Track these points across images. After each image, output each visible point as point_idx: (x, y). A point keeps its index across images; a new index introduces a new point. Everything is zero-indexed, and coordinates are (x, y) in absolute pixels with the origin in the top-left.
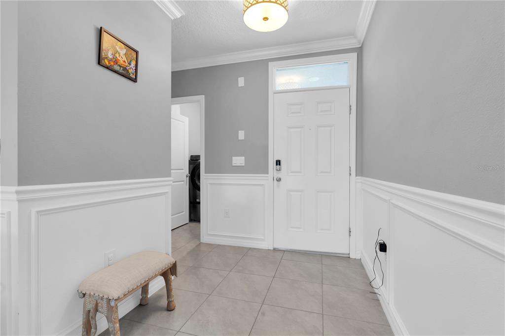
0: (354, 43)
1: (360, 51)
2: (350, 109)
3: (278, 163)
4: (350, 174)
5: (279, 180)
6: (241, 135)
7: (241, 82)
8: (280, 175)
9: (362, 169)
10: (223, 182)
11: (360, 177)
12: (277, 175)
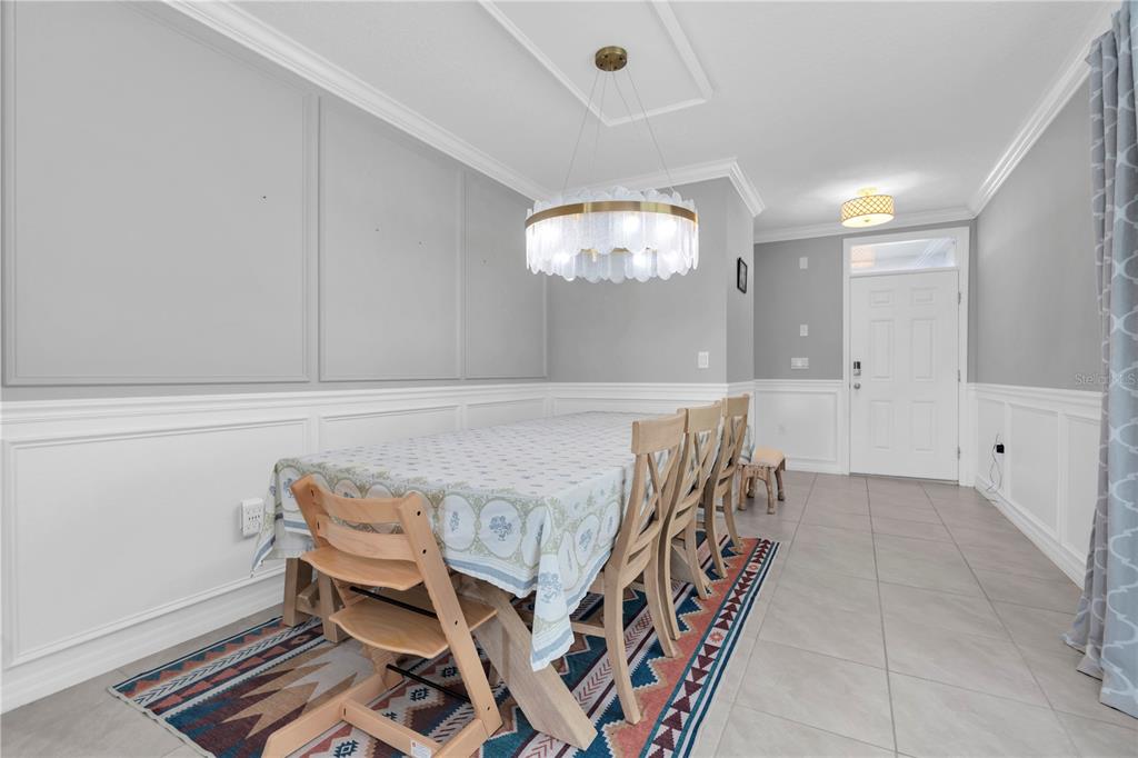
0: (965, 215)
1: (974, 225)
2: (960, 298)
3: (858, 365)
4: (959, 380)
5: (857, 387)
6: (804, 331)
7: (804, 263)
8: (859, 381)
9: (976, 373)
10: (781, 389)
11: (973, 384)
12: (855, 381)
